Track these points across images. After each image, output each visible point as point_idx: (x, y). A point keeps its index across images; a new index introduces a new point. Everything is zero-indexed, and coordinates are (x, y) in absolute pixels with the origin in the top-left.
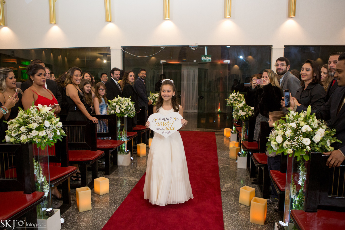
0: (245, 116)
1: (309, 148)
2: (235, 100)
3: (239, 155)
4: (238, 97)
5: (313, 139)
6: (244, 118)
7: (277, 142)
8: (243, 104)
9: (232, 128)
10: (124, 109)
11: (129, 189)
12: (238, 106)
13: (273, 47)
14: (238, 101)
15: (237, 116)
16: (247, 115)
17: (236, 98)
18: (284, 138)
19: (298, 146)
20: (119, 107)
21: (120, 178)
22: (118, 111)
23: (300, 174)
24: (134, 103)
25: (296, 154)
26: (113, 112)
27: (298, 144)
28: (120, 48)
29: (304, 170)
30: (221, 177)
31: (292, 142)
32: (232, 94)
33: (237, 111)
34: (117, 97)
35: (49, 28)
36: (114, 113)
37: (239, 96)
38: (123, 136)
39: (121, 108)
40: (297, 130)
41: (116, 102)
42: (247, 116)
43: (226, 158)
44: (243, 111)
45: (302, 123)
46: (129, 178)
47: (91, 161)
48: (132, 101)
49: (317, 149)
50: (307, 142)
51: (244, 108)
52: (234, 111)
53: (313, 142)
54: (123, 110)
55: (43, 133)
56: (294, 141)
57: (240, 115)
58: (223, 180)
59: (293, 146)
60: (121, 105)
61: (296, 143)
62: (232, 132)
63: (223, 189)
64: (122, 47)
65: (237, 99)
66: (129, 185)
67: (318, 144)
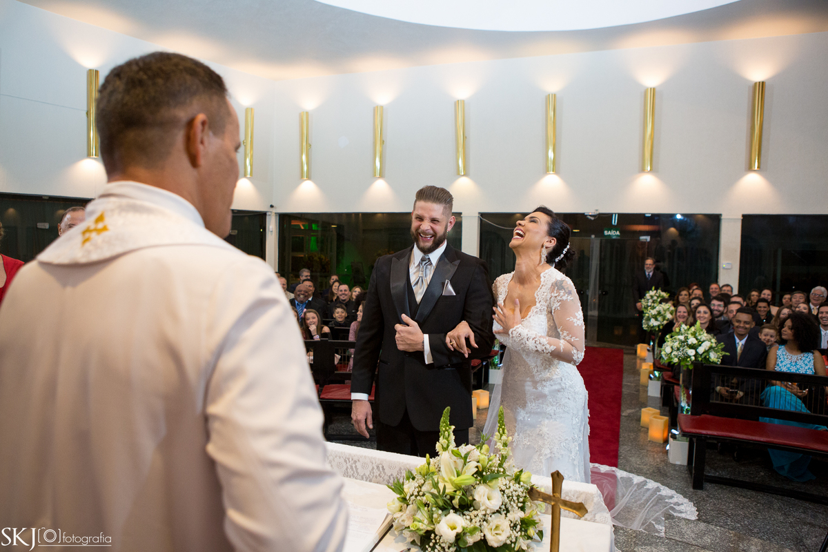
0: (659, 326)
1: (693, 358)
3: (650, 378)
5: (698, 350)
9: (649, 344)
13: (723, 217)
15: (649, 326)
17: (655, 298)
18: (673, 349)
19: (683, 356)
25: (682, 363)
27: (683, 354)
28: (477, 215)
31: (679, 352)
35: (370, 184)
40: (684, 342)
42: (661, 327)
43: (636, 384)
44: (656, 320)
45: (690, 336)
49: (700, 359)
50: (691, 352)
53: (697, 353)
57: (652, 325)
59: (679, 356)
62: (648, 350)
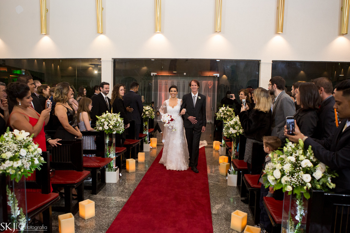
0: (236, 134)
1: (309, 185)
2: (224, 114)
3: (229, 172)
4: (227, 111)
5: (314, 175)
6: (235, 136)
7: (275, 178)
8: (234, 122)
10: (112, 126)
11: (117, 212)
12: (228, 123)
13: (261, 62)
14: (228, 115)
15: (228, 134)
16: (238, 133)
17: (225, 112)
18: (283, 174)
19: (298, 183)
20: (108, 123)
21: (108, 198)
22: (106, 127)
23: (298, 208)
24: (123, 119)
25: (296, 192)
26: (101, 128)
27: (298, 181)
28: (111, 60)
29: (302, 204)
30: (211, 197)
31: (292, 178)
32: (222, 107)
33: (228, 128)
34: (106, 113)
35: (40, 38)
36: (103, 129)
37: (229, 110)
38: (111, 153)
39: (109, 125)
40: (296, 165)
41: (105, 118)
42: (238, 134)
43: (216, 174)
44: (234, 128)
46: (116, 198)
47: (75, 184)
48: (121, 117)
49: (319, 186)
50: (307, 178)
51: (235, 126)
52: (224, 128)
53: (313, 178)
54: (111, 127)
55: (18, 164)
56: (293, 177)
57: (231, 133)
58: (214, 200)
59: (293, 182)
60: (109, 121)
61: (295, 179)
62: (221, 146)
64: (113, 59)
65: (226, 114)
66: (116, 207)
67: (319, 181)
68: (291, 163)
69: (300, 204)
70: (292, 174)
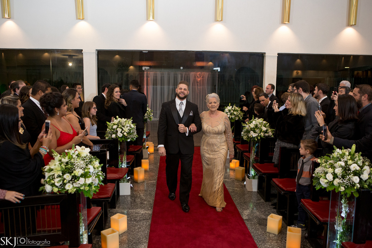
0: (257, 137)
1: (359, 186)
2: (231, 114)
3: (248, 177)
4: (234, 110)
5: (361, 177)
6: (256, 140)
7: (328, 180)
8: (255, 125)
10: (127, 133)
12: (247, 126)
13: (266, 55)
15: (248, 137)
16: (259, 136)
17: (232, 111)
18: (335, 176)
19: (349, 184)
20: (121, 130)
21: (130, 211)
22: (120, 135)
23: (343, 206)
25: (347, 191)
26: (114, 136)
27: (349, 182)
28: (95, 51)
29: (346, 202)
30: (236, 203)
31: (343, 180)
32: (228, 107)
33: (248, 132)
34: (116, 119)
36: (116, 137)
37: (236, 109)
38: (124, 162)
39: (123, 132)
40: (346, 169)
41: (117, 125)
42: (259, 138)
43: (231, 180)
44: (255, 132)
45: (350, 162)
46: (139, 210)
47: (109, 198)
49: (366, 186)
50: (356, 179)
51: (256, 129)
52: (243, 131)
53: (361, 180)
54: (125, 134)
55: (89, 181)
56: (345, 179)
57: (252, 137)
58: (240, 206)
59: (345, 184)
60: (123, 128)
61: (347, 181)
63: (245, 217)
64: (97, 50)
65: (233, 113)
66: (144, 219)
67: (366, 181)
68: (341, 166)
69: (345, 203)
70: (343, 177)
